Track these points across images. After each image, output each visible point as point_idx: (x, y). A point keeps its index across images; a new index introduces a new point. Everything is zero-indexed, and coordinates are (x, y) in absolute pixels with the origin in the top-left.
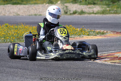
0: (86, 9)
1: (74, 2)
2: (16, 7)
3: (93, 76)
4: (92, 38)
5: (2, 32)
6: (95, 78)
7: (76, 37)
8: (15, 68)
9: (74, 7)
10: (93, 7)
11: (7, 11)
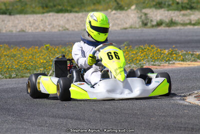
0: (178, 17)
1: (158, 6)
2: (62, 16)
3: (193, 129)
4: (189, 65)
5: (40, 59)
6: (196, 131)
7: (163, 63)
8: (63, 118)
9: (158, 15)
10: (190, 14)
11: (47, 24)
